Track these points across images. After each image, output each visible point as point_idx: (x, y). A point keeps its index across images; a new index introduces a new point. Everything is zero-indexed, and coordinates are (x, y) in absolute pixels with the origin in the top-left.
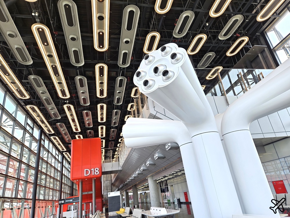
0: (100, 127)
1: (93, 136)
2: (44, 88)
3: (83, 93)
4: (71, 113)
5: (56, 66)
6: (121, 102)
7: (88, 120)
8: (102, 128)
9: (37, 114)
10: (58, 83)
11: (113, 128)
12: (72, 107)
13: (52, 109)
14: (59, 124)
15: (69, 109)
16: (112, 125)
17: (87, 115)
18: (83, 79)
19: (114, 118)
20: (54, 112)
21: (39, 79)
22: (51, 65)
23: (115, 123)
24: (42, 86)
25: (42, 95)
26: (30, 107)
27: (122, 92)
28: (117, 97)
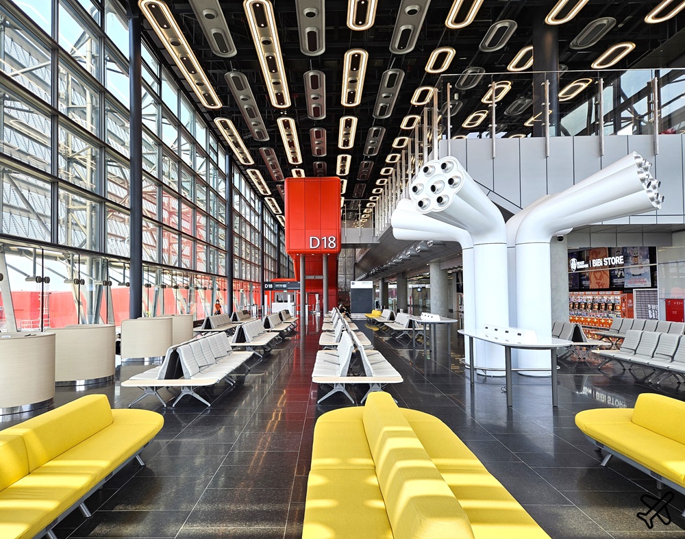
0: (339, 157)
1: (324, 171)
2: (249, 90)
3: (316, 99)
4: (288, 131)
5: (273, 58)
6: (387, 114)
7: (319, 144)
8: (344, 159)
9: (231, 133)
10: (273, 83)
11: (367, 159)
12: (292, 122)
13: (256, 124)
14: (264, 149)
15: (286, 125)
16: (366, 154)
17: (318, 135)
18: (319, 75)
19: (371, 142)
20: (259, 129)
21: (241, 77)
22: (266, 56)
23: (371, 151)
24: (246, 88)
25: (242, 102)
26: (221, 122)
27: (394, 95)
28: (381, 105)
